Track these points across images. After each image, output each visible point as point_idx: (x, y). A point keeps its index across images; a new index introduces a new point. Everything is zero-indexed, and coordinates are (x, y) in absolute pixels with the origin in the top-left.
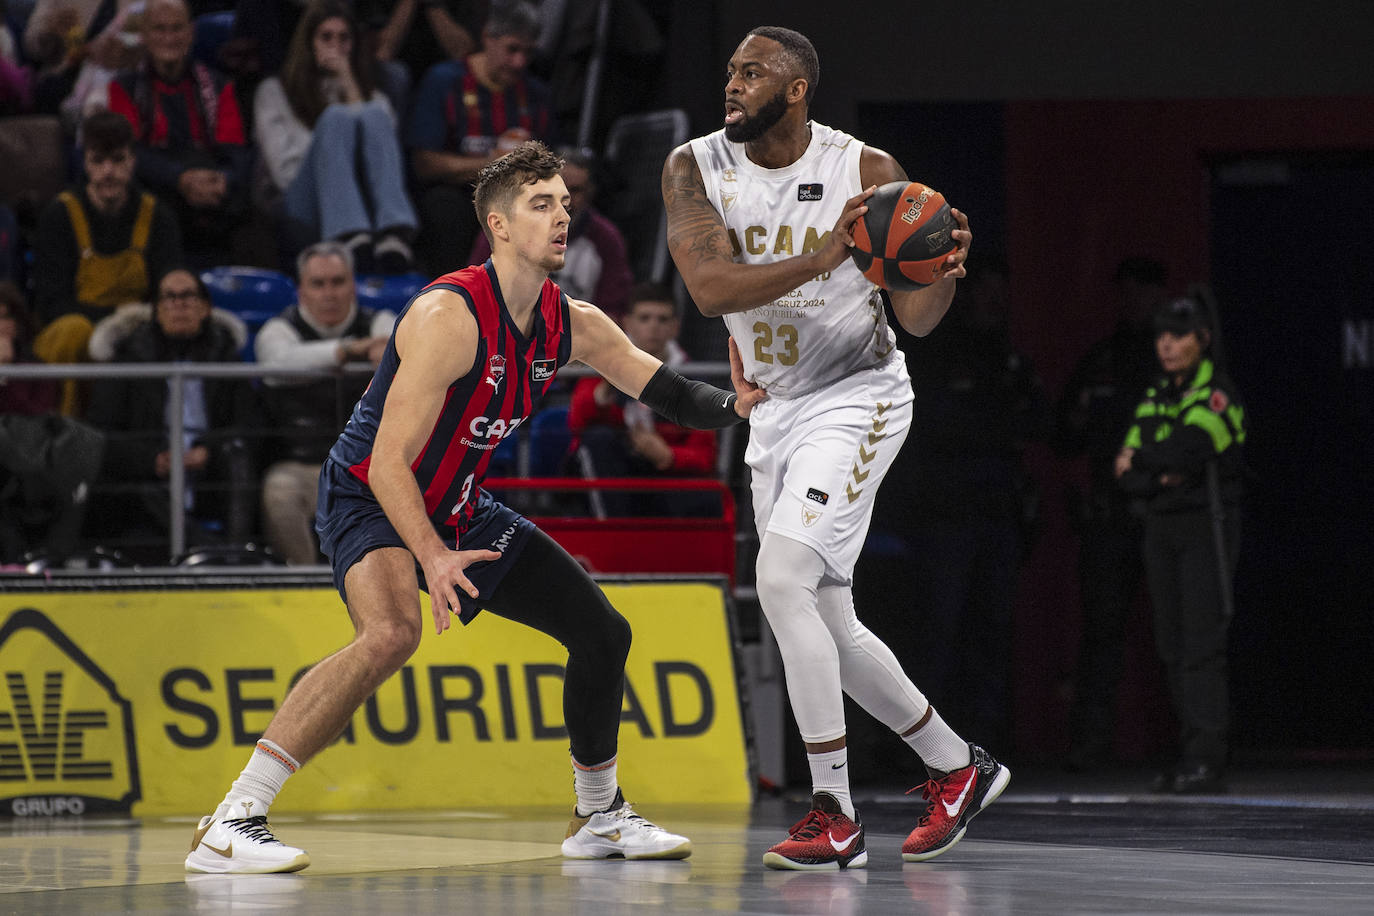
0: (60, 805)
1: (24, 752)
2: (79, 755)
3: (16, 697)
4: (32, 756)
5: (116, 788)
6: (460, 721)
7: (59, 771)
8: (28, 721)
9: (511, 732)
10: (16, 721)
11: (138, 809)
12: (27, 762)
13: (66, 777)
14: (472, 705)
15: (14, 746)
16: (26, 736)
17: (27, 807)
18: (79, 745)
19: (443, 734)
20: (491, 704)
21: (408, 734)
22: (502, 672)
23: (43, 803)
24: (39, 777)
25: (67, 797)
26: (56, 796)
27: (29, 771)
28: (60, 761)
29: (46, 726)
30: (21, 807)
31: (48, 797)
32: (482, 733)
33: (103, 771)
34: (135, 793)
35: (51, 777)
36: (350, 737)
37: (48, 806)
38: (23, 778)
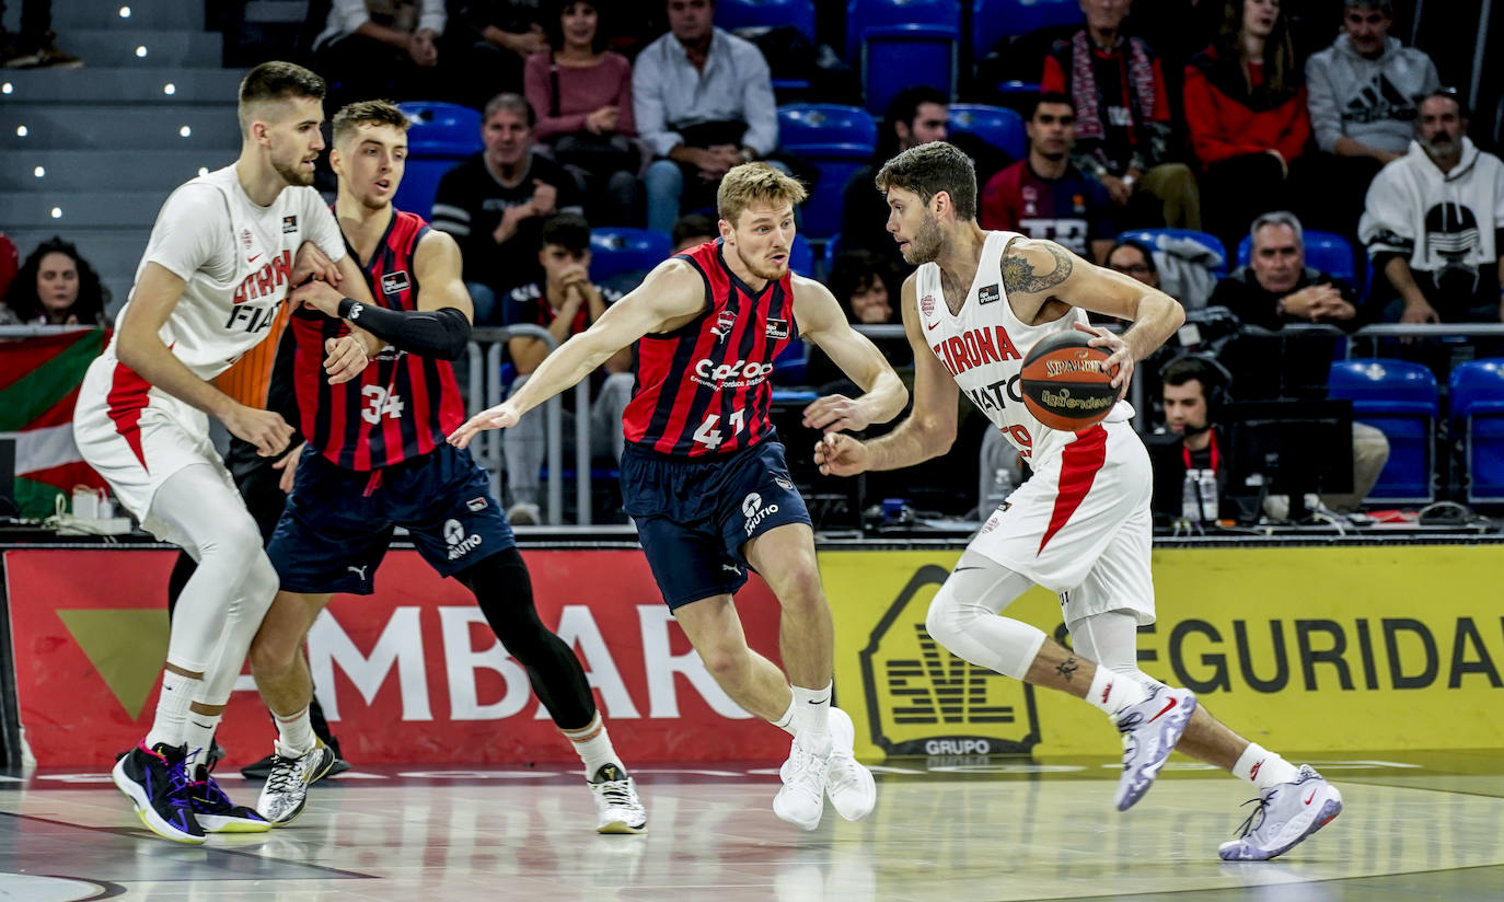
0: (968, 746)
1: (934, 696)
2: (983, 700)
3: (925, 646)
4: (941, 701)
5: (1016, 731)
6: (1326, 672)
7: (966, 715)
8: (936, 669)
9: (1372, 683)
10: (925, 669)
11: (1037, 751)
12: (937, 706)
13: (973, 720)
14: (1335, 656)
15: (925, 692)
16: (936, 682)
17: (939, 746)
18: (982, 691)
19: (1311, 685)
20: (1353, 655)
21: (1279, 683)
22: (1362, 626)
23: (954, 743)
24: (948, 720)
25: (975, 739)
26: (964, 738)
27: (939, 715)
28: (966, 705)
29: (953, 673)
30: (932, 746)
31: (957, 739)
32: (1346, 683)
33: (1004, 715)
34: (1034, 737)
35: (959, 720)
36: (1227, 688)
37: (958, 748)
38: (934, 720)
